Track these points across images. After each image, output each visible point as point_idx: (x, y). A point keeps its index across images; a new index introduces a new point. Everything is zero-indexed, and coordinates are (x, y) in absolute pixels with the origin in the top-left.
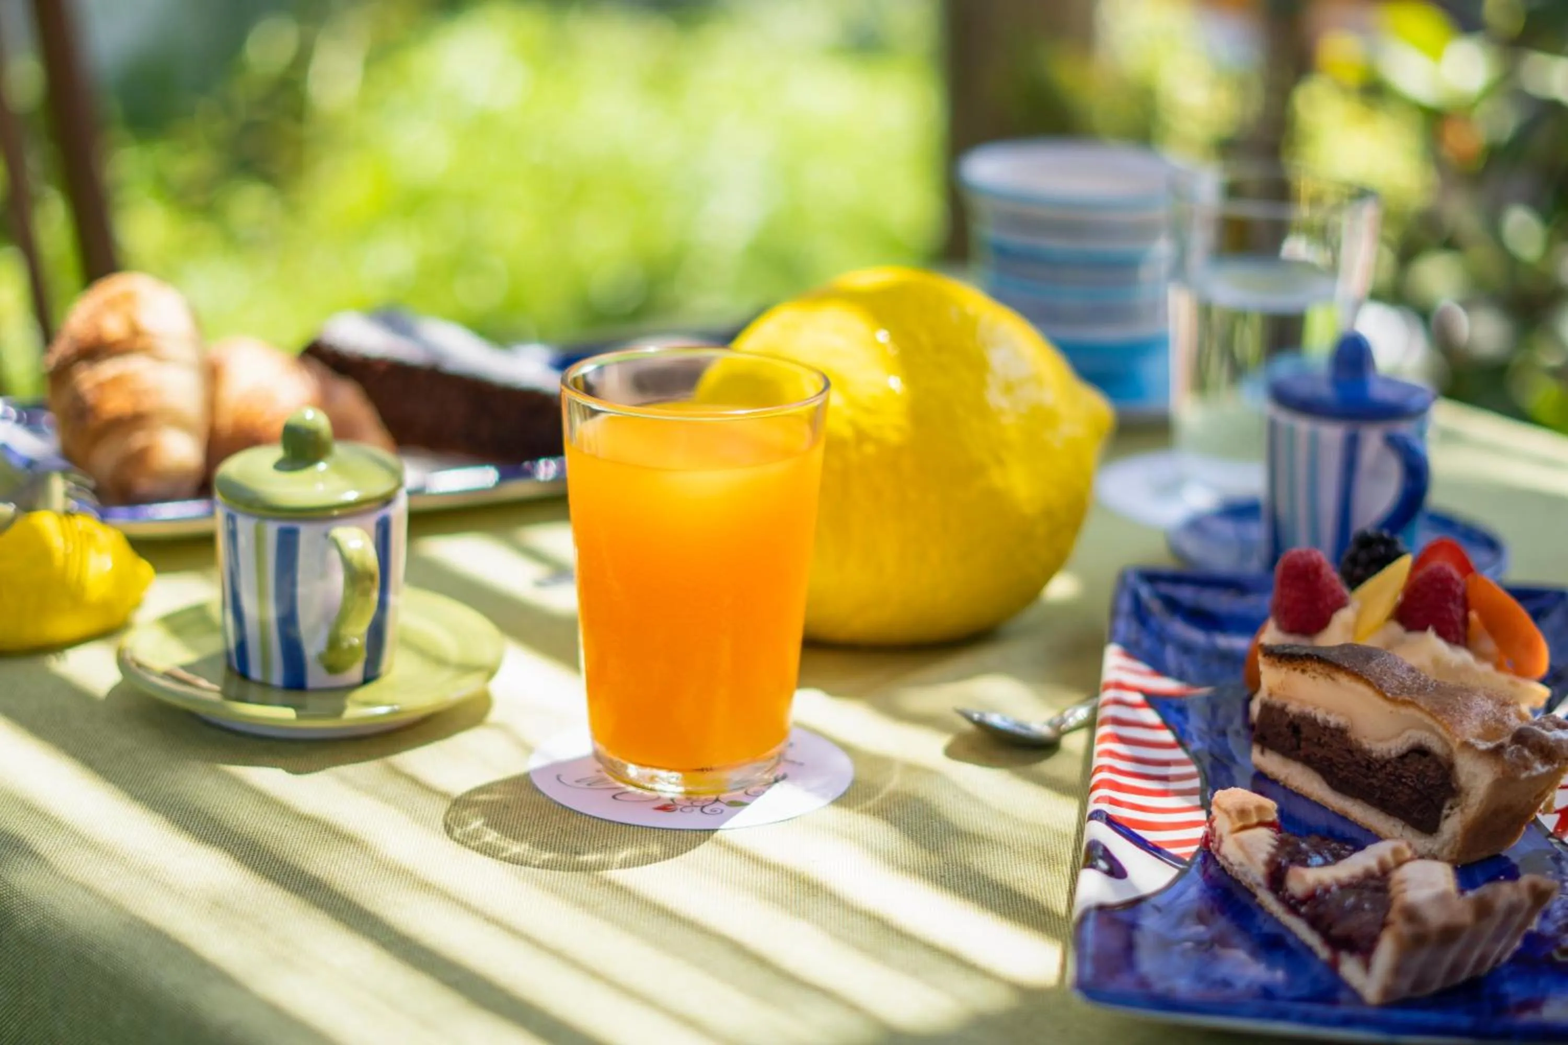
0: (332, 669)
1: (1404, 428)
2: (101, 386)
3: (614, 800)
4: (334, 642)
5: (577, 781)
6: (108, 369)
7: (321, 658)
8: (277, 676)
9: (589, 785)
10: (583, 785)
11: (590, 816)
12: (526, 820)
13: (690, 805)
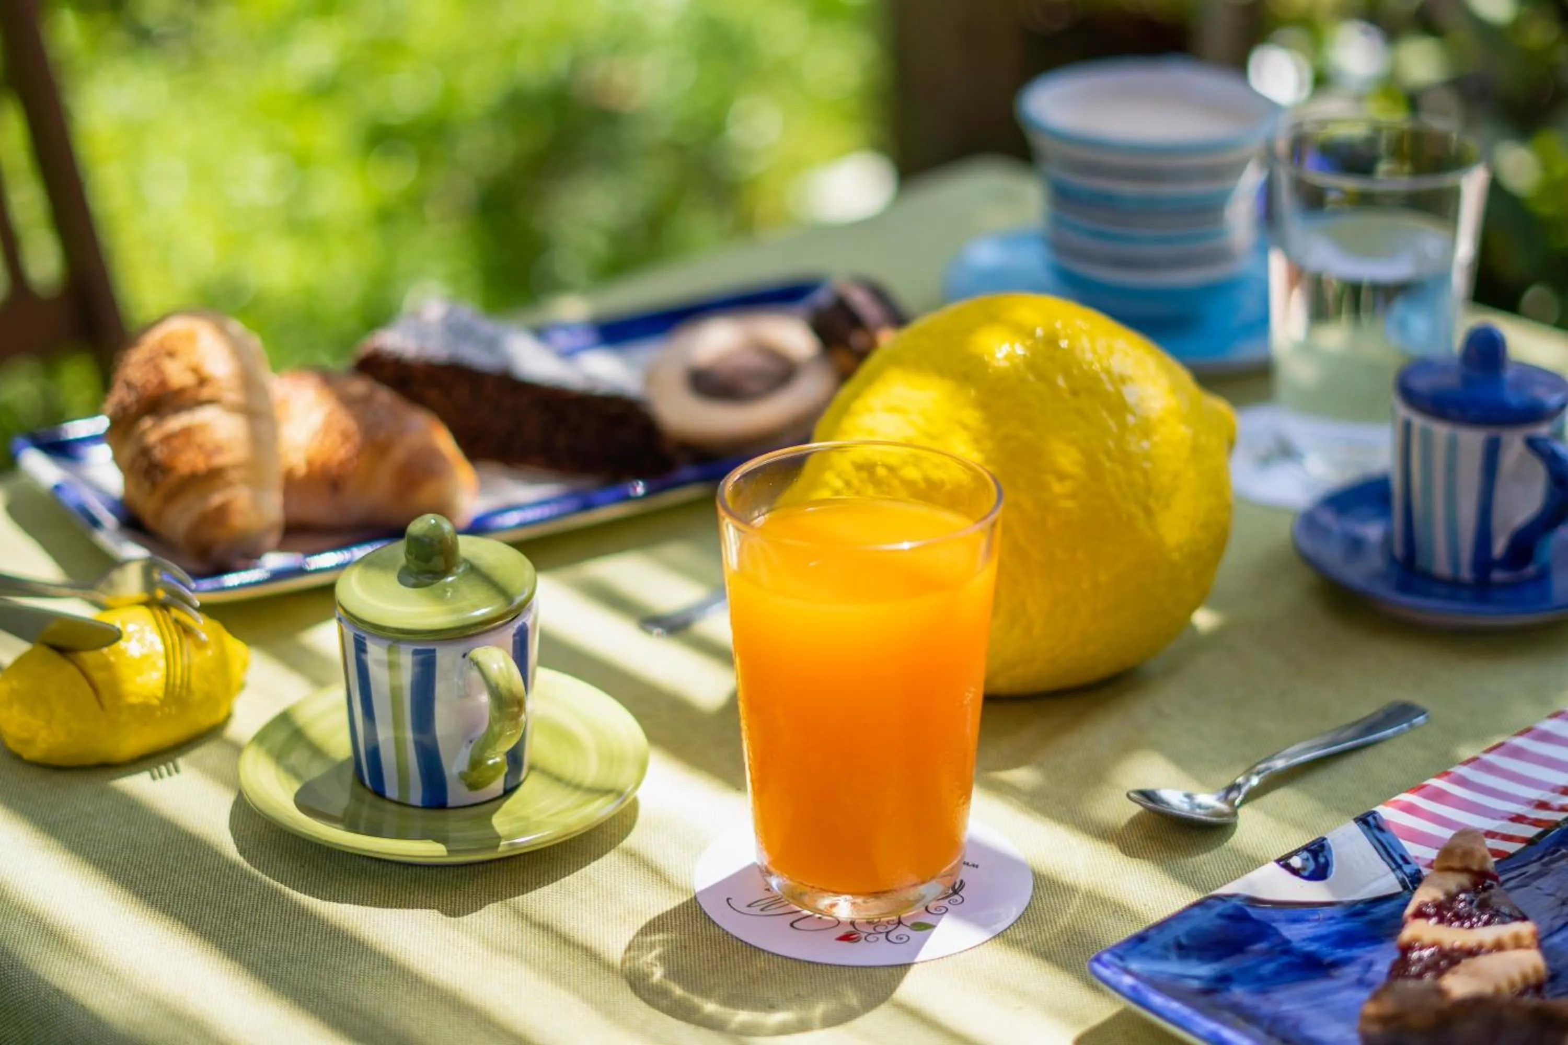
0: (473, 786)
1: (1543, 430)
2: (168, 439)
3: (792, 929)
4: (476, 763)
5: (749, 906)
6: (176, 423)
7: (462, 776)
8: (416, 796)
9: (762, 910)
10: (755, 910)
11: (773, 954)
12: (708, 963)
13: (873, 931)
